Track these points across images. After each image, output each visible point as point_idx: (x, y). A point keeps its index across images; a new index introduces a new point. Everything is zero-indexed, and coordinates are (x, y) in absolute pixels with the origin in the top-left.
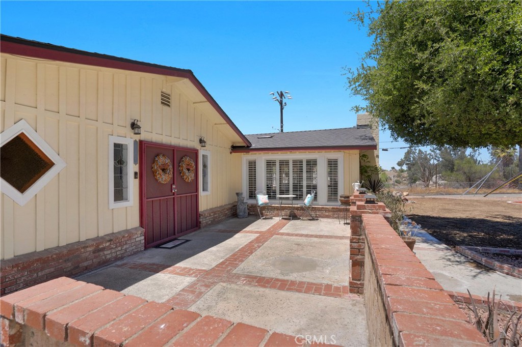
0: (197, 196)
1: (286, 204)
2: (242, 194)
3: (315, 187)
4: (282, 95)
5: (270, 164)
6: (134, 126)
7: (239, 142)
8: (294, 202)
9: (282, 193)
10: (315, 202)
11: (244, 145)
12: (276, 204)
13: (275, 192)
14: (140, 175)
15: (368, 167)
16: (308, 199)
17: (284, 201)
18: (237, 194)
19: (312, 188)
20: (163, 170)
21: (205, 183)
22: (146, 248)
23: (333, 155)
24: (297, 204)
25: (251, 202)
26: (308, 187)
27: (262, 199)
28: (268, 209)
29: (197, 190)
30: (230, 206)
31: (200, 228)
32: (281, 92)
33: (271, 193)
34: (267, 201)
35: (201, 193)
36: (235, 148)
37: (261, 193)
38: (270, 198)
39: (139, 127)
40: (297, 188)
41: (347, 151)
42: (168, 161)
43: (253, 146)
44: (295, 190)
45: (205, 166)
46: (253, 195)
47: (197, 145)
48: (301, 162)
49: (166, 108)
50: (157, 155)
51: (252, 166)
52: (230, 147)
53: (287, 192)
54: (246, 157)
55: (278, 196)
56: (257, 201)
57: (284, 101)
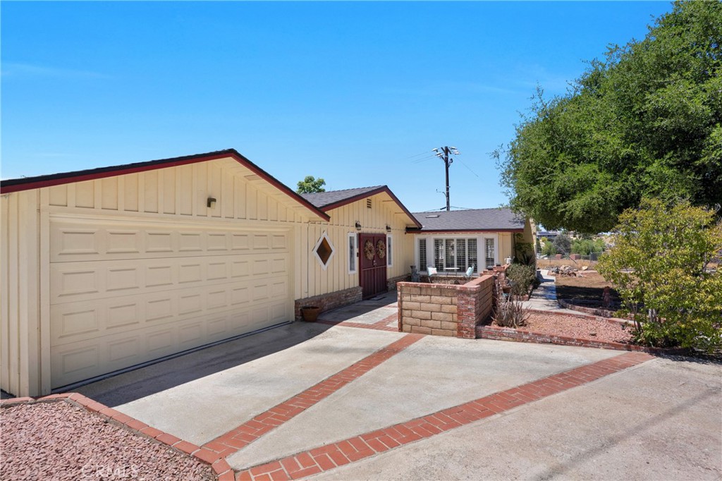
0: (386, 268)
1: (451, 275)
2: (415, 267)
3: (475, 260)
4: (447, 151)
5: (437, 243)
6: (357, 225)
7: (412, 223)
8: (458, 273)
9: (448, 266)
10: (474, 274)
11: (416, 226)
12: (443, 275)
13: (442, 265)
14: (359, 255)
15: (523, 244)
16: (469, 271)
17: (449, 273)
18: (412, 267)
19: (473, 261)
20: (370, 251)
21: (390, 258)
22: (363, 300)
23: (489, 235)
24: (461, 275)
25: (423, 273)
26: (470, 261)
27: (432, 271)
28: (437, 279)
29: (385, 264)
30: (406, 277)
31: (387, 291)
32: (446, 148)
33: (439, 267)
34: (436, 272)
35: (388, 266)
36: (409, 230)
37: (430, 266)
38: (438, 270)
39: (360, 226)
40: (461, 262)
41: (501, 233)
42: (372, 245)
43: (424, 227)
44: (459, 264)
45: (389, 246)
46: (424, 267)
47: (385, 231)
48: (464, 240)
49: (369, 209)
50: (367, 241)
51: (423, 243)
52: (404, 228)
53: (453, 265)
54: (417, 237)
55: (445, 268)
56: (428, 272)
57: (450, 156)
